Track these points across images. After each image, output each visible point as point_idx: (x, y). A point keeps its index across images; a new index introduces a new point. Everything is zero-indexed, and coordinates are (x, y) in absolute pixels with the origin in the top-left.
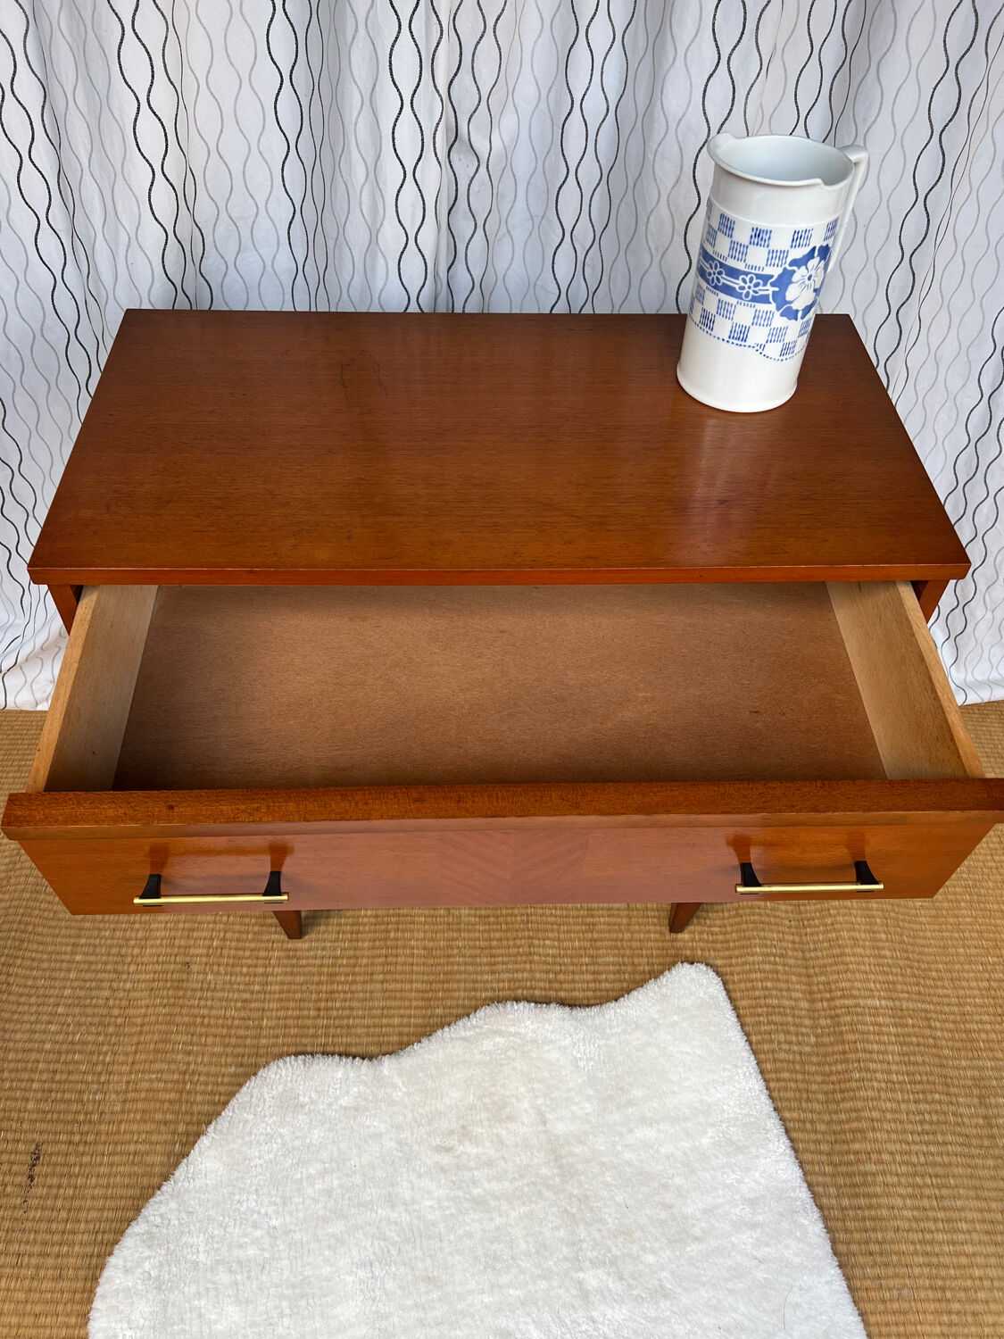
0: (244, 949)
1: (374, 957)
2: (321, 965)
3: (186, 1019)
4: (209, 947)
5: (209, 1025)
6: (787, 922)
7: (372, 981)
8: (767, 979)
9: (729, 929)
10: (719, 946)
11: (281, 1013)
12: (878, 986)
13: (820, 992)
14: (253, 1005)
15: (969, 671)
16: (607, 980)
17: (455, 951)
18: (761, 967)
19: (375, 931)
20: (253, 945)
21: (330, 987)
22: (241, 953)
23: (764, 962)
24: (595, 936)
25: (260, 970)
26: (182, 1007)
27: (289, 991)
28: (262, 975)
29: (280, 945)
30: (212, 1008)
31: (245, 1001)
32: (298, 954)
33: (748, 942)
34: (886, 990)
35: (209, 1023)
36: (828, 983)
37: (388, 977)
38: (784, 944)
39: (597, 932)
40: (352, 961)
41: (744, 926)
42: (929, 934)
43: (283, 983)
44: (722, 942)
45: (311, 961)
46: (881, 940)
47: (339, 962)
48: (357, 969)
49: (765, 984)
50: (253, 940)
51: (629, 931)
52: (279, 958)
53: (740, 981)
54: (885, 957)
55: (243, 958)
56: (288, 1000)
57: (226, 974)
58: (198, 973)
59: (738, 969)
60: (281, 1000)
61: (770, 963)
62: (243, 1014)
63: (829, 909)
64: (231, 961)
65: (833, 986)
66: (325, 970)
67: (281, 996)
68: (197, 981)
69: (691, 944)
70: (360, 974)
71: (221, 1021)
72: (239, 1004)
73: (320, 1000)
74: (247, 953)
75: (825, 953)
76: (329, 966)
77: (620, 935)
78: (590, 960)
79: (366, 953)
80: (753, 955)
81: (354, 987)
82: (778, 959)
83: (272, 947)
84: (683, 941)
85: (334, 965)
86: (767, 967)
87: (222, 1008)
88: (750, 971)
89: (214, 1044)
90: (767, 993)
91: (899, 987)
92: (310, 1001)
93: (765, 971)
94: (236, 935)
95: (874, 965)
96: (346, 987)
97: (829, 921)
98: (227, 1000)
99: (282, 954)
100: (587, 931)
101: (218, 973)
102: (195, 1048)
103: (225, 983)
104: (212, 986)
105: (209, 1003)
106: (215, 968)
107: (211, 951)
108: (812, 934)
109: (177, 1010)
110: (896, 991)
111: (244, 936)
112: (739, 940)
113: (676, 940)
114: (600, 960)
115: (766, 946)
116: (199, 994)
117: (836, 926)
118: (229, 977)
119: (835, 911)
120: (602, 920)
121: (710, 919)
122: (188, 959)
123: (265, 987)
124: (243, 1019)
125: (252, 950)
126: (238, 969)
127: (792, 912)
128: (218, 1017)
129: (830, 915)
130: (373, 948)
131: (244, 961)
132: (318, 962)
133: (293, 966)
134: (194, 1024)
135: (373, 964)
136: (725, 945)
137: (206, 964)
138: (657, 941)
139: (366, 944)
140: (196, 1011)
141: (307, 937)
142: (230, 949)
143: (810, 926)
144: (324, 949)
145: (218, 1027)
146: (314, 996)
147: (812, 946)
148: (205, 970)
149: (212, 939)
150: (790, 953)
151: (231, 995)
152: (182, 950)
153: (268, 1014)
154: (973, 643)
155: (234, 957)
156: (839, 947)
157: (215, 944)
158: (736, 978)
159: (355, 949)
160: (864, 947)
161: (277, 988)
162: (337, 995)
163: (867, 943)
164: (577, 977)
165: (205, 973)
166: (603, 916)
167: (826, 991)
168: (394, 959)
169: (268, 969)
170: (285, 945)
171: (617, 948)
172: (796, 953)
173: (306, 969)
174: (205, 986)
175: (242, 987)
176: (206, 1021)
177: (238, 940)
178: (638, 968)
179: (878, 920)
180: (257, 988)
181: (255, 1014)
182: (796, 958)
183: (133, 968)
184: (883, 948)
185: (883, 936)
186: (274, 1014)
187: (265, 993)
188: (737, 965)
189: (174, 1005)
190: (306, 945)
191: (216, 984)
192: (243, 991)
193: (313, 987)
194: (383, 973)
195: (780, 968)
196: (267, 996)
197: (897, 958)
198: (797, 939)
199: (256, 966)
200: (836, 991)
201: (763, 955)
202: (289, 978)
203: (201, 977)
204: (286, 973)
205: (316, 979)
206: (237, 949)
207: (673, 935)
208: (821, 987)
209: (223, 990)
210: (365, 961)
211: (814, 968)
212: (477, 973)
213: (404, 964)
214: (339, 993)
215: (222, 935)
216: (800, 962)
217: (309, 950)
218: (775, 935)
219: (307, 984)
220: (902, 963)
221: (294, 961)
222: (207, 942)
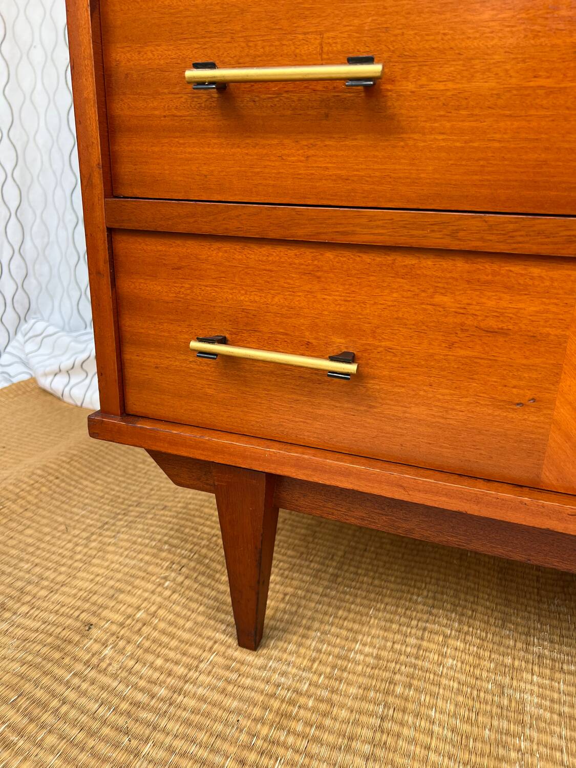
0: (173, 636)
1: (360, 712)
2: (273, 696)
3: (39, 693)
4: (129, 617)
5: (64, 718)
7: (348, 749)
11: (178, 744)
14: (144, 715)
17: (513, 755)
19: (371, 677)
20: (186, 636)
21: (274, 734)
22: (165, 639)
25: (180, 670)
26: (46, 673)
27: (207, 715)
28: (180, 677)
29: (223, 649)
30: (84, 694)
31: (137, 704)
32: (244, 668)
35: (66, 714)
37: (379, 752)
40: (323, 707)
43: (203, 699)
45: (257, 684)
47: (302, 700)
48: (328, 722)
50: (191, 630)
52: (213, 665)
55: (166, 646)
56: (199, 727)
57: (132, 657)
58: (96, 641)
60: (188, 723)
62: (121, 721)
64: (147, 644)
66: (276, 704)
67: (192, 717)
68: (88, 650)
70: (331, 732)
71: (84, 718)
72: (124, 706)
73: (250, 748)
74: (174, 643)
76: (283, 701)
79: (350, 703)
81: (314, 749)
83: (211, 648)
85: (291, 702)
87: (97, 701)
89: (52, 750)
92: (234, 742)
94: (171, 617)
96: (302, 744)
98: (113, 692)
99: (221, 660)
101: (122, 651)
102: (21, 743)
103: (122, 668)
104: (103, 665)
105: (84, 686)
106: (122, 643)
107: (129, 621)
109: (35, 674)
111: (181, 622)
116: (79, 667)
118: (132, 663)
122: (94, 620)
123: (175, 695)
124: (118, 729)
125: (182, 641)
126: (150, 658)
128: (83, 711)
130: (363, 698)
131: (164, 651)
132: (269, 689)
133: (229, 682)
134: (45, 706)
135: (356, 723)
137: (113, 634)
139: (353, 690)
140: (60, 689)
141: (265, 651)
142: (155, 628)
144: (284, 674)
145: (75, 726)
146: (243, 737)
148: (107, 640)
149: (138, 608)
151: (121, 687)
152: (94, 608)
153: (159, 736)
155: (154, 641)
157: (138, 615)
159: (333, 691)
161: (192, 703)
162: (281, 751)
165: (105, 644)
168: (396, 728)
169: (191, 673)
170: (230, 652)
173: (247, 693)
174: (95, 660)
175: (142, 683)
176: (64, 709)
177: (171, 623)
180: (163, 692)
181: (138, 729)
183: (25, 609)
186: (168, 740)
187: (171, 704)
189: (37, 666)
190: (260, 661)
191: (110, 664)
192: (142, 690)
193: (246, 723)
194: (372, 742)
196: (172, 709)
199: (177, 663)
202: (216, 696)
203: (96, 647)
204: (213, 688)
205: (257, 712)
206: (163, 632)
209: (115, 676)
210: (344, 714)
213: (413, 741)
214: (287, 748)
215: (153, 609)
217: (263, 668)
219: (239, 714)
221: (234, 676)
222: (130, 611)
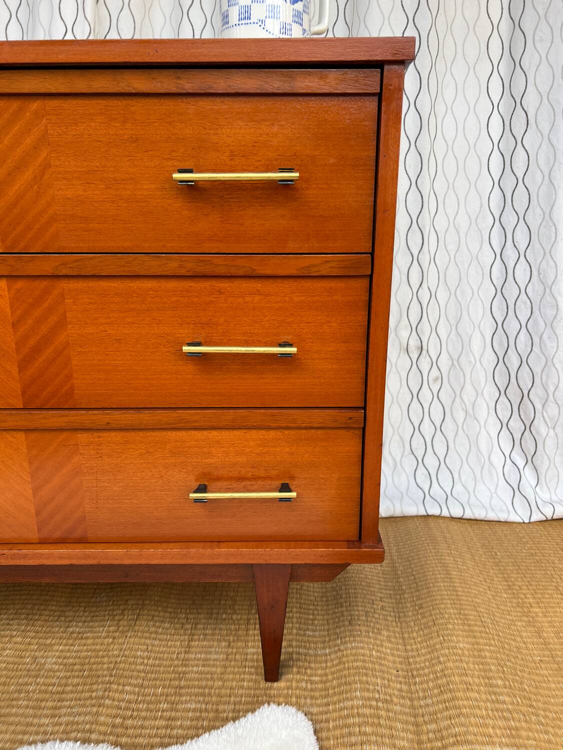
6: (394, 672)
8: (366, 724)
9: (330, 677)
10: (317, 694)
12: (498, 732)
13: (430, 740)
15: (553, 492)
16: (181, 727)
18: (361, 711)
23: (363, 706)
24: (183, 683)
33: (348, 687)
34: (508, 736)
36: (440, 731)
38: (389, 691)
39: (186, 680)
41: (346, 672)
42: (553, 686)
44: (321, 690)
46: (497, 686)
49: (363, 729)
51: (221, 679)
53: (335, 728)
54: (504, 702)
59: (335, 715)
61: (371, 707)
63: (438, 658)
65: (444, 733)
69: (286, 691)
75: (435, 699)
77: (210, 683)
78: (169, 706)
80: (352, 700)
82: (380, 704)
84: (279, 689)
86: (367, 711)
88: (348, 716)
90: (364, 738)
91: (524, 733)
93: (364, 715)
95: (492, 710)
97: (438, 668)
100: (175, 679)
108: (421, 683)
110: (519, 737)
112: (339, 686)
113: (271, 688)
114: (179, 707)
115: (368, 690)
117: (446, 672)
119: (445, 658)
120: (195, 669)
121: (311, 668)
127: (401, 663)
129: (440, 662)
136: (323, 693)
138: (249, 688)
143: (419, 676)
147: (421, 694)
150: (395, 700)
154: (546, 462)
156: (450, 691)
158: (331, 725)
160: (478, 692)
163: (482, 688)
164: (147, 723)
166: (197, 666)
167: (437, 739)
171: (203, 695)
172: (402, 701)
178: (221, 715)
179: (493, 668)
182: (402, 706)
184: (501, 694)
185: (500, 682)
188: (334, 711)
195: (383, 713)
197: (518, 704)
198: (404, 687)
200: (448, 738)
201: (363, 698)
207: (269, 684)
208: (431, 735)
211: (423, 716)
212: (35, 716)
216: (407, 710)
218: (379, 681)
220: (524, 709)
